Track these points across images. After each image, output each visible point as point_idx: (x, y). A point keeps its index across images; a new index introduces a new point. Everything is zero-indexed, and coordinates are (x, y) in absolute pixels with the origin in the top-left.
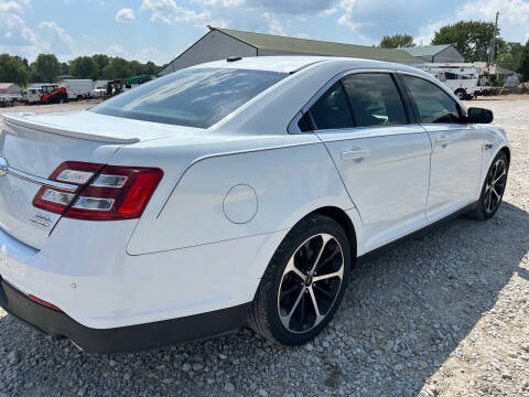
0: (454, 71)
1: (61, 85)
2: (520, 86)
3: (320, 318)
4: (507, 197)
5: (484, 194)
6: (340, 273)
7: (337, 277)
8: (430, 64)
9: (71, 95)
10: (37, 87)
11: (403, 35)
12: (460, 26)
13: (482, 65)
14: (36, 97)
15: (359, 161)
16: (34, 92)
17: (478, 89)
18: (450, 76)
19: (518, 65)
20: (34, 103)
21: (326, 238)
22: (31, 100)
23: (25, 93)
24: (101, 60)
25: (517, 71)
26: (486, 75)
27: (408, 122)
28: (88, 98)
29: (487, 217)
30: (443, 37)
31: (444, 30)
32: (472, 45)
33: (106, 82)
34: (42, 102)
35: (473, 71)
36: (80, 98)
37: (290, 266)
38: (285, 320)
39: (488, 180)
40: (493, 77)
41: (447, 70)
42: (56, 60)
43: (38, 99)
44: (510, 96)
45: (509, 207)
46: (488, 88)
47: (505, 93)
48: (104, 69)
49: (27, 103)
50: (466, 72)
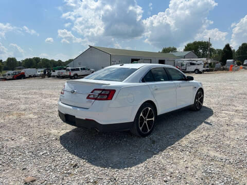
0: (193, 62)
1: (22, 71)
2: (222, 67)
3: (149, 130)
4: (204, 104)
5: (195, 102)
6: (153, 119)
7: (152, 120)
8: (183, 59)
9: (26, 76)
10: (11, 72)
11: (172, 47)
12: (195, 43)
13: (205, 59)
14: (10, 77)
15: (156, 89)
16: (9, 74)
17: (204, 69)
18: (192, 64)
19: (220, 59)
20: (10, 79)
21: (150, 109)
22: (8, 78)
23: (5, 75)
24: (37, 60)
25: (220, 61)
26: (207, 63)
27: (169, 80)
28: (35, 76)
29: (198, 110)
30: (188, 48)
31: (189, 45)
32: (201, 51)
33: (43, 70)
34: (13, 79)
35: (201, 62)
36: (30, 77)
37: (141, 115)
38: (141, 128)
39: (196, 98)
40: (210, 64)
41: (191, 62)
42: (16, 60)
43: (12, 78)
44: (218, 72)
45: (205, 107)
46: (208, 68)
47: (216, 70)
48: (38, 64)
49: (6, 79)
50: (198, 62)
